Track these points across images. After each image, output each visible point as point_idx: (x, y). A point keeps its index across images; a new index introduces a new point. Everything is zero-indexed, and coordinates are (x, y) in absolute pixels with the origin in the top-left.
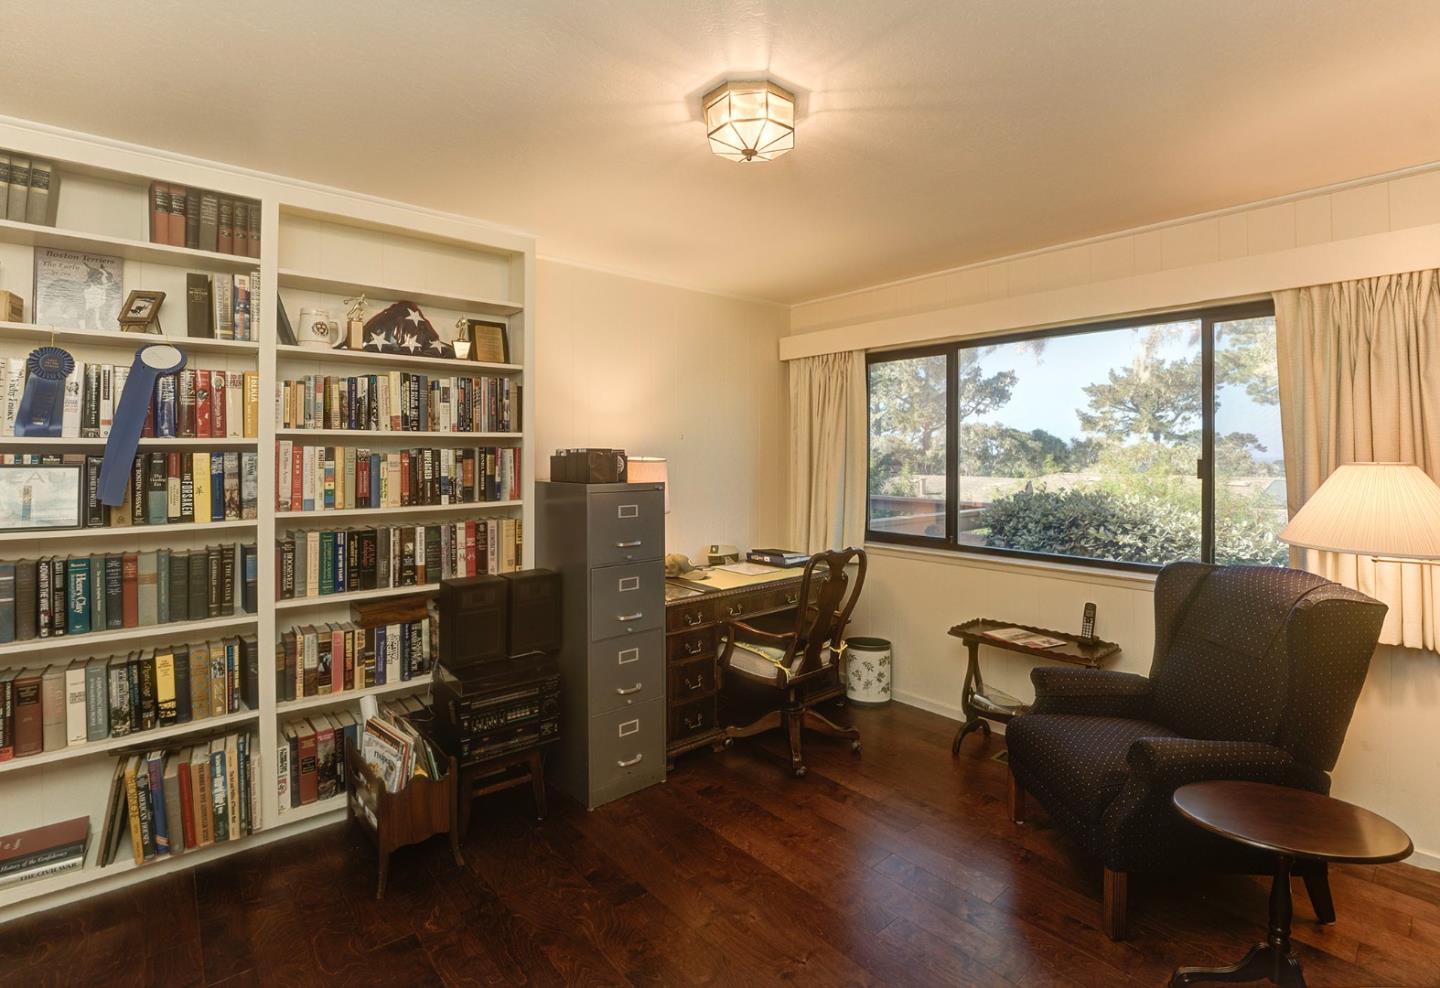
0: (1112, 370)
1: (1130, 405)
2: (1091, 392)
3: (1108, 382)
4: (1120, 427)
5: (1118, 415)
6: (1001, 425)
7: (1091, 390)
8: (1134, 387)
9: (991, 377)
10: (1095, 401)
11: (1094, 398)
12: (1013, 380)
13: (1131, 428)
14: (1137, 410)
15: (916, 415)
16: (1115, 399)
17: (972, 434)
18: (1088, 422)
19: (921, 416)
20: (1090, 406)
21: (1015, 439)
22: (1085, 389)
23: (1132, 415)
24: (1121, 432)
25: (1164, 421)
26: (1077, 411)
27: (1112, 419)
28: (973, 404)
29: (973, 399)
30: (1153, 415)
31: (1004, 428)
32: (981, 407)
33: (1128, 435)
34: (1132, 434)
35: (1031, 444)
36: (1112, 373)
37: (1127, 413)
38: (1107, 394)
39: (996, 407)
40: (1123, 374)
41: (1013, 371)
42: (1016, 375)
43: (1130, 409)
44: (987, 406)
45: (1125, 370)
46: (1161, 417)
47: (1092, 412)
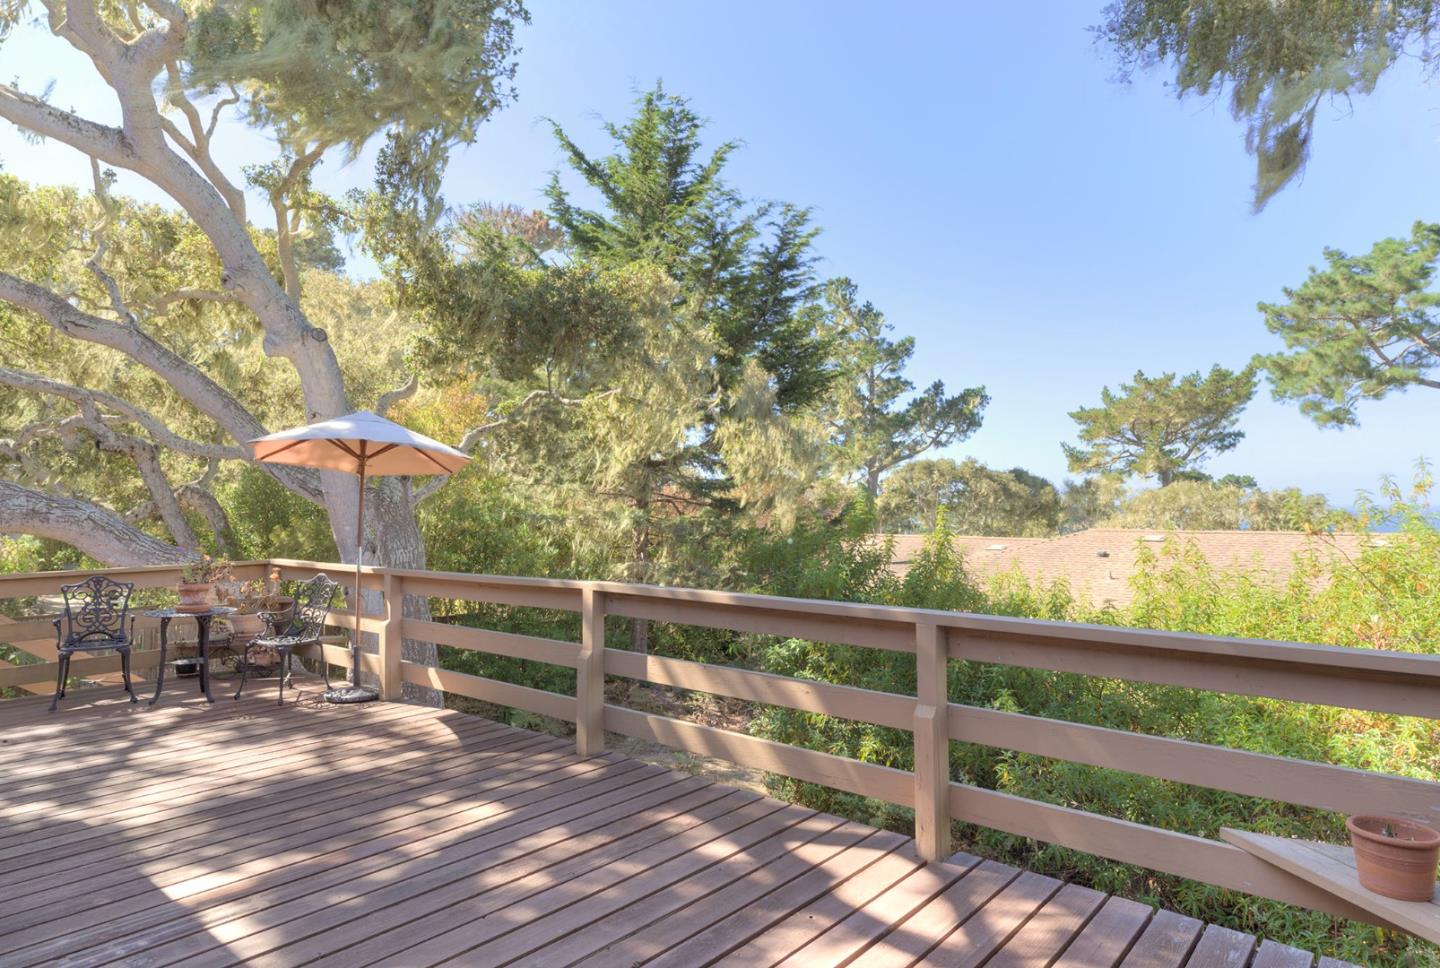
0: (1106, 389)
1: (1129, 435)
2: (1080, 418)
3: (1100, 405)
4: (1120, 465)
5: (1116, 448)
6: (974, 462)
7: (1081, 416)
8: (1136, 411)
9: (956, 395)
10: (1087, 431)
11: (1083, 427)
12: (985, 399)
13: (1133, 466)
14: (1138, 442)
15: (856, 448)
16: (1112, 429)
17: (936, 474)
18: (1076, 459)
19: (863, 448)
20: (1080, 437)
21: (994, 481)
22: (1072, 415)
23: (1133, 449)
24: (1122, 472)
25: (1174, 457)
26: (1063, 445)
27: (1108, 454)
28: (932, 434)
29: (931, 426)
30: (1161, 450)
31: (977, 465)
32: (943, 438)
33: (1130, 475)
34: (1135, 475)
35: (1014, 487)
36: (1106, 393)
37: (1127, 447)
38: (1102, 421)
39: (962, 438)
40: (1123, 395)
41: (984, 388)
42: (988, 392)
43: (1130, 441)
44: (951, 435)
45: (1125, 388)
46: (1171, 451)
47: (1082, 447)
